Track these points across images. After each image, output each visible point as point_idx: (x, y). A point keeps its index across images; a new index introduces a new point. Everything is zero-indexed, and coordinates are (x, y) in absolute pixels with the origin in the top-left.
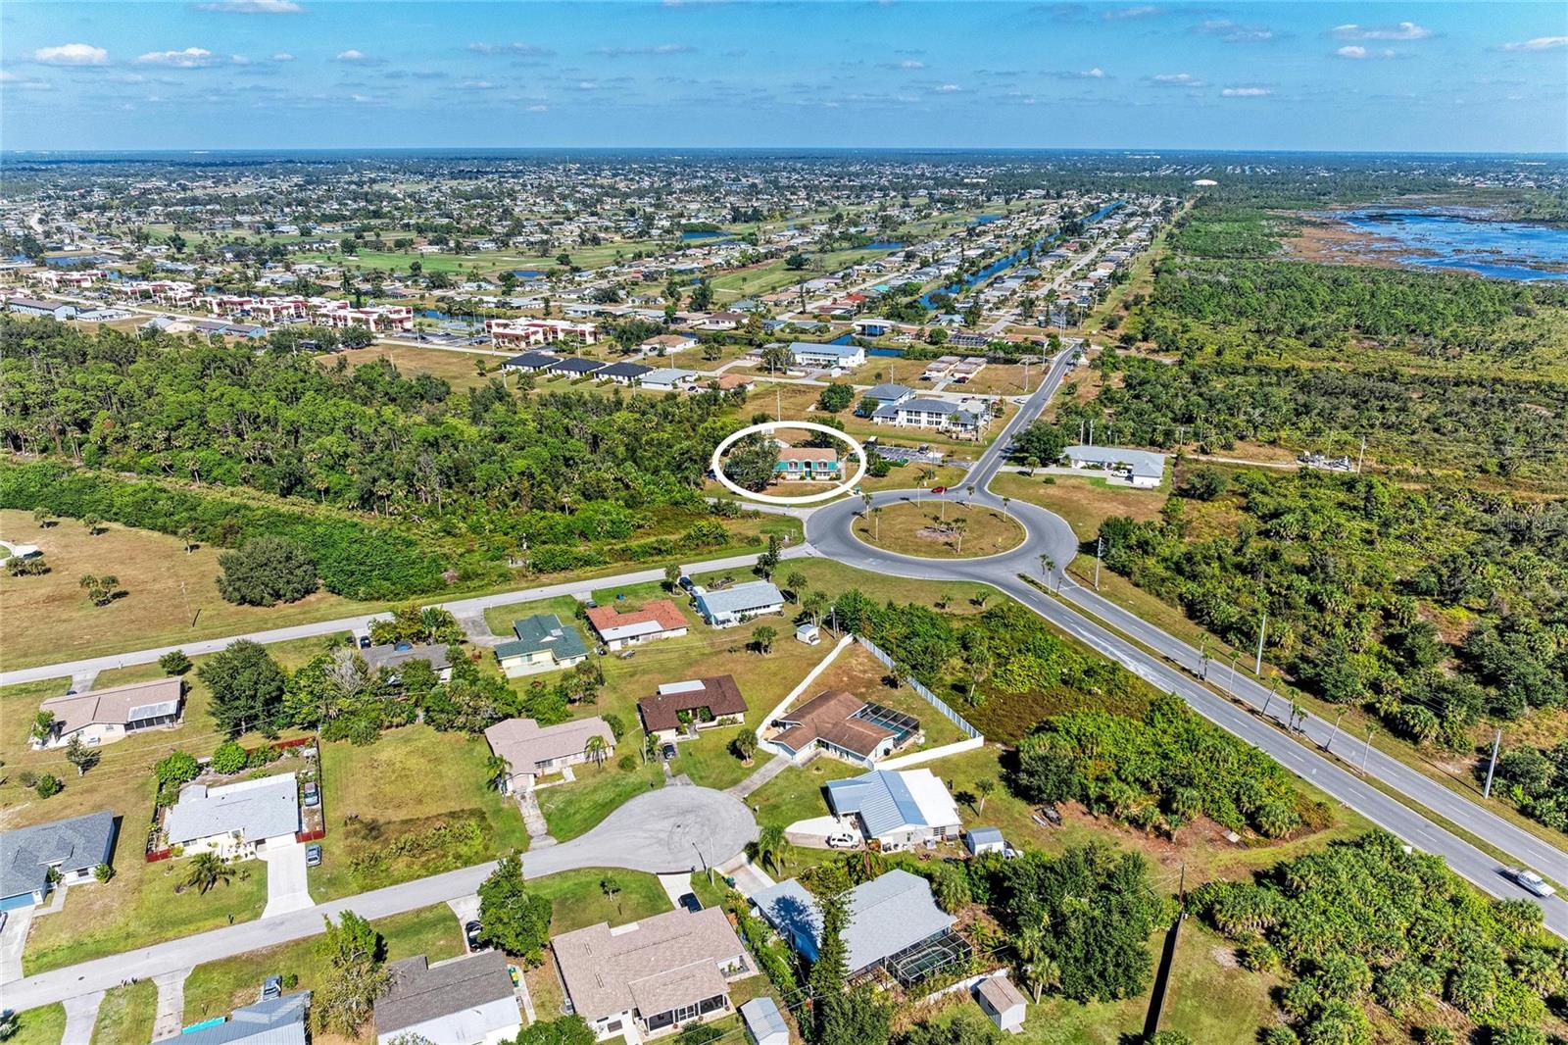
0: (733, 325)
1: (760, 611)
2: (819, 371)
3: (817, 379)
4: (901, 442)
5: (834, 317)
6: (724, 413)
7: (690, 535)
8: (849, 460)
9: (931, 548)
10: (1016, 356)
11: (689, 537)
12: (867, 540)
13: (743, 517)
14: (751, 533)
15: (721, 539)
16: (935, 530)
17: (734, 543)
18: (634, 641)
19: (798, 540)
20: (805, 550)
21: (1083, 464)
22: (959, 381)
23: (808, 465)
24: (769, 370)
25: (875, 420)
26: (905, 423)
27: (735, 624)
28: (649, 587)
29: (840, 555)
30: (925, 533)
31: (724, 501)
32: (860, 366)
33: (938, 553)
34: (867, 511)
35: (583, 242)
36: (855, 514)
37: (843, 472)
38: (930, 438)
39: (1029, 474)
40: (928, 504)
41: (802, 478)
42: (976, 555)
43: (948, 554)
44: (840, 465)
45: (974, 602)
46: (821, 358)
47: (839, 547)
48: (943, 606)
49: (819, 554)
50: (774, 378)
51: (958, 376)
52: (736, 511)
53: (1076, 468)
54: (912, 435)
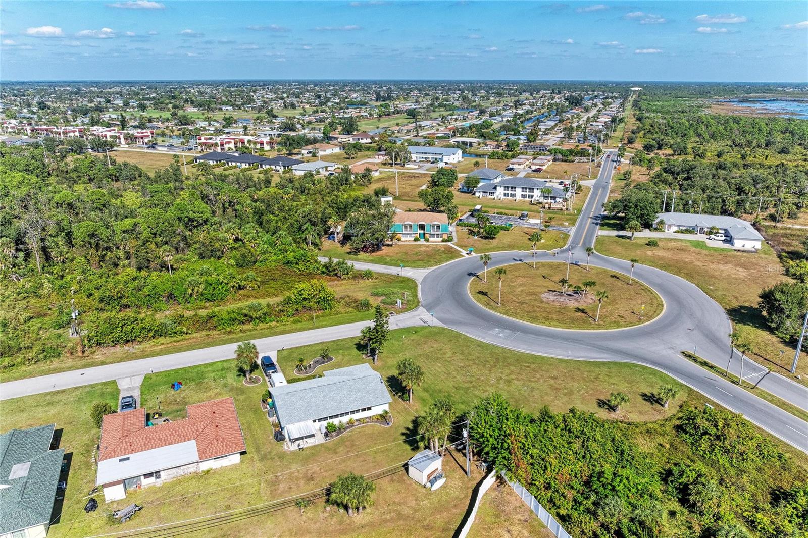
0: (369, 141)
1: (356, 416)
2: (429, 165)
3: (427, 170)
4: (502, 211)
5: (438, 138)
6: (354, 190)
7: (289, 299)
8: (457, 225)
9: (561, 315)
10: (570, 158)
11: (288, 301)
12: (488, 305)
13: (354, 277)
14: (361, 296)
15: (325, 303)
16: (561, 294)
17: (340, 308)
18: (152, 480)
19: (411, 305)
20: (420, 317)
21: (675, 228)
22: (536, 171)
23: (422, 227)
24: (391, 164)
25: (477, 194)
26: (502, 197)
27: (319, 439)
28: (222, 368)
29: (459, 323)
30: (551, 297)
31: (335, 261)
32: (459, 162)
33: (573, 322)
34: (484, 272)
35: (286, 107)
36: (470, 274)
37: (454, 234)
38: (526, 208)
39: (629, 238)
40: (543, 265)
41: (416, 240)
42: (618, 325)
43: (583, 324)
44: (451, 228)
45: (651, 399)
46: (430, 156)
47: (457, 314)
48: (612, 408)
49: (436, 322)
50: (395, 169)
51: (534, 167)
52: (348, 271)
53: (670, 232)
54: (509, 206)
